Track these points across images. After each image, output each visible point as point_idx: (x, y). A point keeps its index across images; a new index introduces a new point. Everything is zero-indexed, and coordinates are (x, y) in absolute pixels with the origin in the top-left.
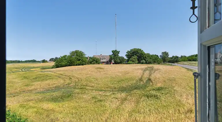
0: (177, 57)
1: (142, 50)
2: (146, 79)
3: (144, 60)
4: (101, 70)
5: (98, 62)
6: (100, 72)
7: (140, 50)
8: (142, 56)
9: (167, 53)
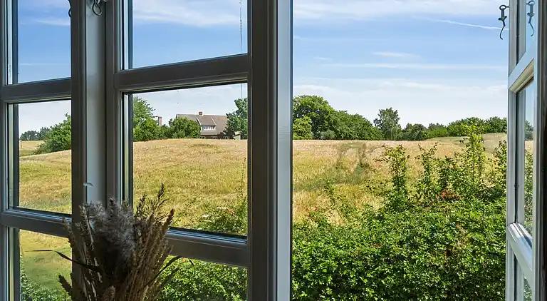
0: (420, 127)
1: (326, 102)
2: (355, 166)
3: (332, 129)
4: (208, 150)
5: (193, 133)
6: (207, 154)
7: (320, 100)
8: (326, 117)
9: (395, 113)
